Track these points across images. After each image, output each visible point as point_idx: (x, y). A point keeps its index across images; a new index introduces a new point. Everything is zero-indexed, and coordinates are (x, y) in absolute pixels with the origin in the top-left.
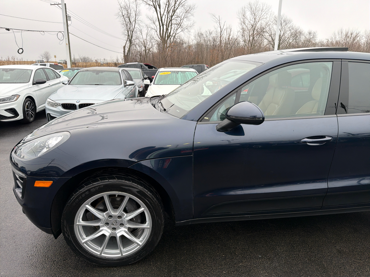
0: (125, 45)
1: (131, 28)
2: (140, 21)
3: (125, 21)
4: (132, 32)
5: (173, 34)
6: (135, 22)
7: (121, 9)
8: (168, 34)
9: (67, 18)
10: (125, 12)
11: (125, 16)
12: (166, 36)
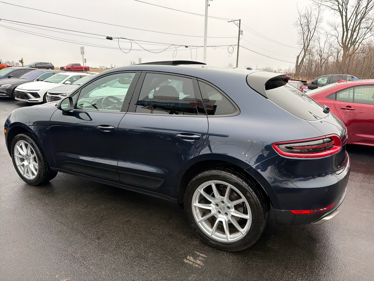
0: (299, 55)
1: (309, 37)
2: (320, 29)
3: (303, 30)
4: (310, 41)
5: (359, 40)
6: (315, 30)
7: (300, 19)
8: (353, 40)
9: (240, 32)
10: (304, 21)
11: (303, 25)
12: (350, 43)
